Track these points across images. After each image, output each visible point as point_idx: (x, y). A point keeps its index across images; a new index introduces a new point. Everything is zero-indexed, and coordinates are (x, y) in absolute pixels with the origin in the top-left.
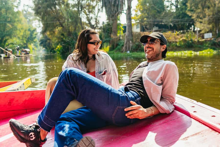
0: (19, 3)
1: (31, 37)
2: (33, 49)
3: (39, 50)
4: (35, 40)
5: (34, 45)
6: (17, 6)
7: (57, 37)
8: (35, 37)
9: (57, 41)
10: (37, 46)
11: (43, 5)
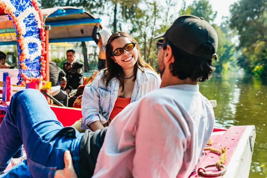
0: (215, 15)
1: (227, 55)
2: (229, 69)
3: (237, 71)
4: (231, 58)
5: (231, 64)
6: (212, 18)
7: (256, 55)
8: (232, 55)
9: (256, 59)
10: (234, 66)
11: (241, 15)
